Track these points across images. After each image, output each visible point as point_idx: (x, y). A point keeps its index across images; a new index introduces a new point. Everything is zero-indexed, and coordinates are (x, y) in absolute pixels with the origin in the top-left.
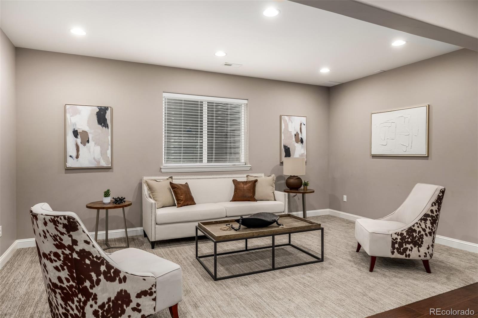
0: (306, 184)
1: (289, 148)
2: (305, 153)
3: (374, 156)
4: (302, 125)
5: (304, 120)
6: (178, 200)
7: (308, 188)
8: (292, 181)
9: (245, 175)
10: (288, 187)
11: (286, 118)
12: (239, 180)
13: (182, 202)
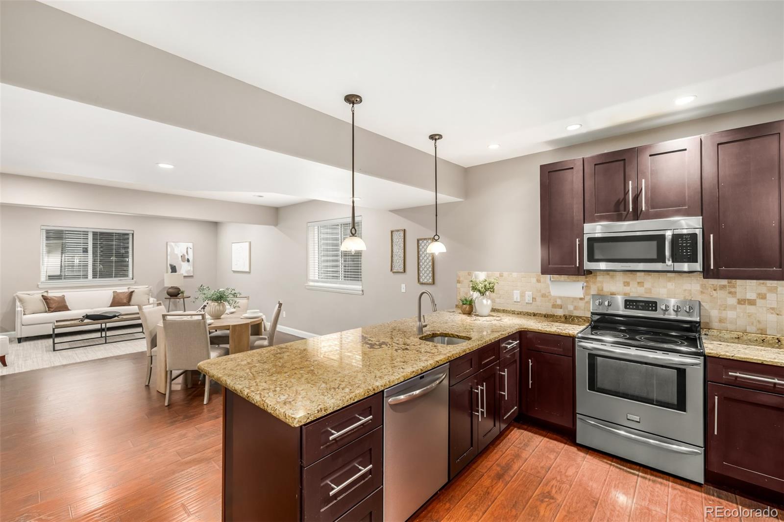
0: (182, 293)
1: (175, 266)
2: (192, 270)
3: (234, 272)
4: (189, 249)
5: (190, 245)
6: (49, 308)
7: (184, 295)
8: (170, 290)
9: (127, 288)
10: (169, 295)
11: (172, 244)
12: (118, 291)
13: (52, 310)
